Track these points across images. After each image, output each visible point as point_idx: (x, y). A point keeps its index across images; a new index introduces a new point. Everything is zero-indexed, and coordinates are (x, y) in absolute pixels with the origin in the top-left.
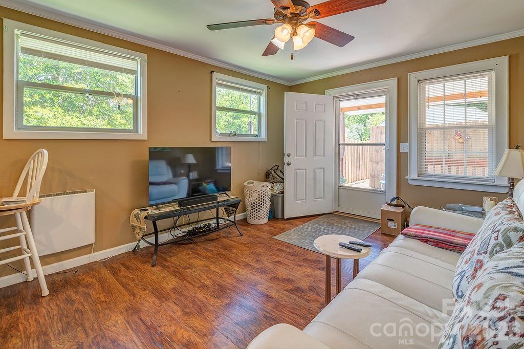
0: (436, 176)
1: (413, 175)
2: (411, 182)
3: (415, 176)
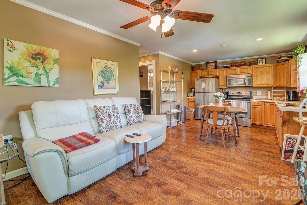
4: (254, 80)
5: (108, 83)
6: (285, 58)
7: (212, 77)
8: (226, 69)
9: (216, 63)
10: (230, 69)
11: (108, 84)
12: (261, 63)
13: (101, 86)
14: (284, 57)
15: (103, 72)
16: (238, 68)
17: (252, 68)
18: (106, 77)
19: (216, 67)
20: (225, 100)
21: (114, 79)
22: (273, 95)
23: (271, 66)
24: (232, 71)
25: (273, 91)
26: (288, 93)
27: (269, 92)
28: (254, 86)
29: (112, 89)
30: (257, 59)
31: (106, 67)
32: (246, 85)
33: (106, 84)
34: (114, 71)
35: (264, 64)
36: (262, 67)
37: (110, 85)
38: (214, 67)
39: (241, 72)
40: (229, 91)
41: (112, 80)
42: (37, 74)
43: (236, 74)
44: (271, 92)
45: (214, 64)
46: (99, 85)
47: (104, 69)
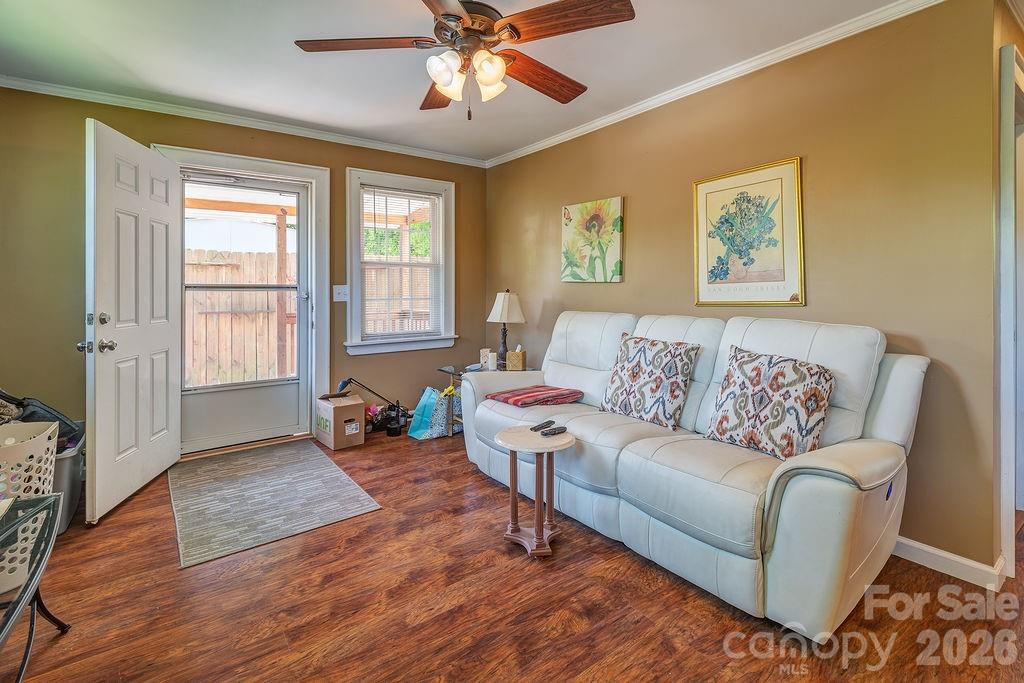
0: (383, 336)
1: (353, 339)
2: (351, 352)
3: (357, 340)
5: (745, 260)
11: (745, 264)
13: (719, 273)
15: (726, 221)
18: (738, 239)
21: (773, 243)
29: (764, 284)
31: (743, 198)
33: (736, 264)
34: (775, 203)
37: (753, 268)
41: (763, 245)
42: (591, 257)
46: (712, 272)
47: (733, 209)
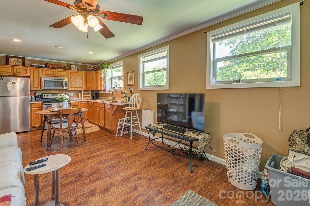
4: (69, 84)
6: (93, 69)
7: (23, 77)
8: (41, 70)
9: (23, 59)
10: (46, 70)
12: (74, 69)
14: (92, 67)
16: (54, 70)
17: (67, 72)
19: (24, 65)
20: (44, 104)
22: (83, 96)
23: (82, 73)
24: (47, 73)
25: (83, 92)
26: (92, 94)
27: (80, 93)
28: (70, 88)
30: (71, 65)
32: (63, 88)
35: (76, 70)
36: (76, 73)
38: (21, 64)
39: (57, 75)
40: (42, 94)
43: (53, 76)
44: (81, 94)
45: (20, 60)
